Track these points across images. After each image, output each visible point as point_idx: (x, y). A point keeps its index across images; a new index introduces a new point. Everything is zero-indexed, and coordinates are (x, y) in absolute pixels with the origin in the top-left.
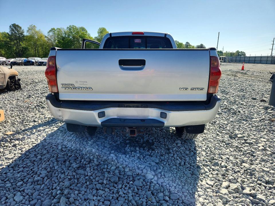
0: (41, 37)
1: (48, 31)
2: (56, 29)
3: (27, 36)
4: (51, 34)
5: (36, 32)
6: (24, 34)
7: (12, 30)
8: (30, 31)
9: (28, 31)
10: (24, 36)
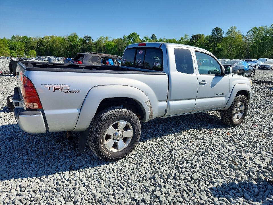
0: (238, 37)
1: (249, 31)
2: (258, 28)
3: (225, 38)
4: (251, 33)
5: (235, 33)
6: (223, 36)
7: (214, 33)
8: (229, 33)
9: (227, 33)
10: (222, 38)
